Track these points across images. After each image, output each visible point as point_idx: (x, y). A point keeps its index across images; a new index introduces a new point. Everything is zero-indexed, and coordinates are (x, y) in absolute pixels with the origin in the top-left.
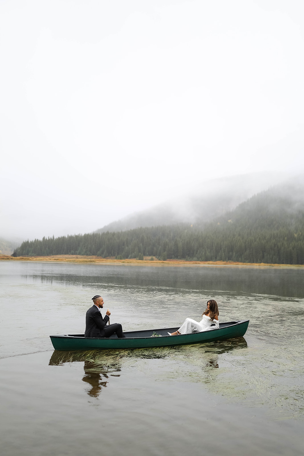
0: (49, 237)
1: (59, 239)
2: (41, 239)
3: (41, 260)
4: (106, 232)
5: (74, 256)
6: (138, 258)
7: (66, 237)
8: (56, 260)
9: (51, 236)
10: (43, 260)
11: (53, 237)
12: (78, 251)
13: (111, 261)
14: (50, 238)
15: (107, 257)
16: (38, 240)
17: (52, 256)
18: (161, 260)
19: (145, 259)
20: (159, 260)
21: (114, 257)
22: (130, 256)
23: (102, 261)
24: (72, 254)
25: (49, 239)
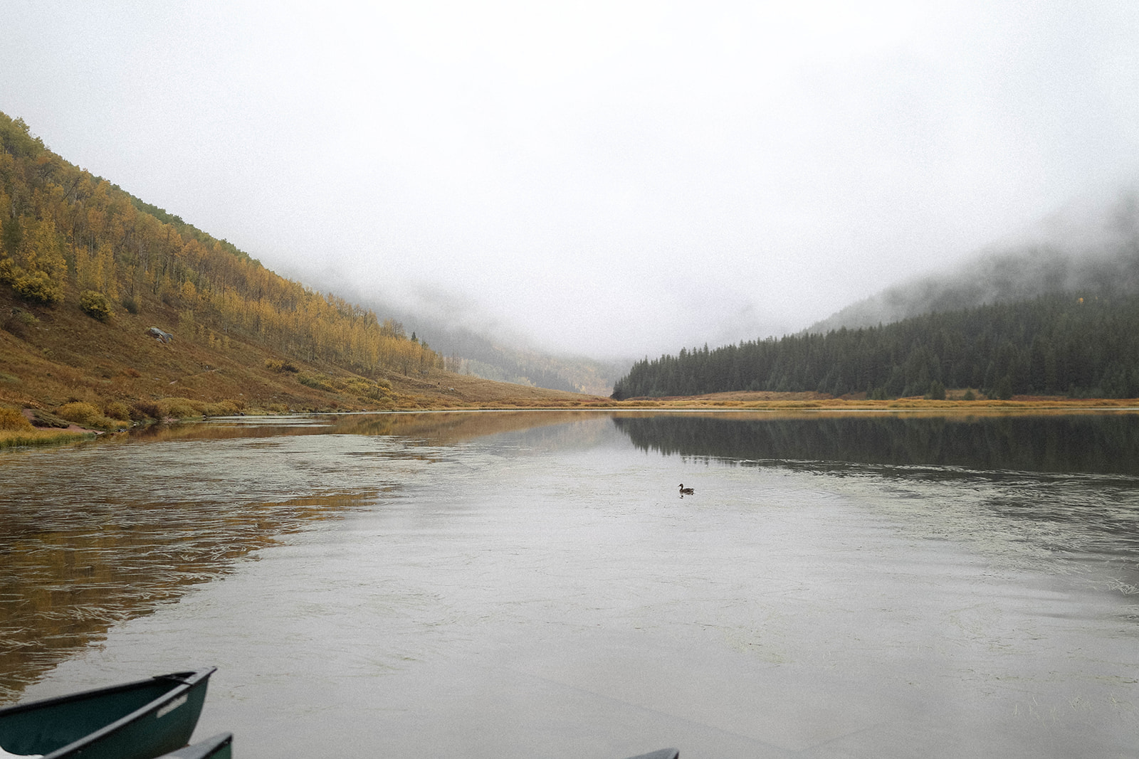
0: (695, 349)
1: (720, 352)
2: (675, 354)
3: (683, 407)
4: (837, 328)
5: (759, 394)
6: (928, 396)
7: (738, 346)
8: (719, 404)
9: (700, 346)
10: (687, 407)
11: (706, 348)
12: (770, 382)
13: (860, 404)
14: (697, 351)
15: (846, 395)
16: (668, 357)
17: (706, 396)
18: (996, 399)
19: (948, 396)
20: (990, 398)
21: (864, 393)
22: (905, 391)
23: (836, 405)
24: (755, 390)
25: (695, 352)
